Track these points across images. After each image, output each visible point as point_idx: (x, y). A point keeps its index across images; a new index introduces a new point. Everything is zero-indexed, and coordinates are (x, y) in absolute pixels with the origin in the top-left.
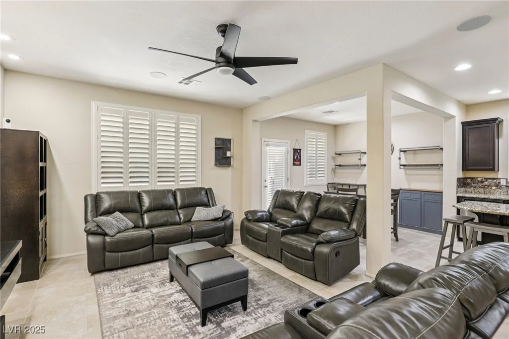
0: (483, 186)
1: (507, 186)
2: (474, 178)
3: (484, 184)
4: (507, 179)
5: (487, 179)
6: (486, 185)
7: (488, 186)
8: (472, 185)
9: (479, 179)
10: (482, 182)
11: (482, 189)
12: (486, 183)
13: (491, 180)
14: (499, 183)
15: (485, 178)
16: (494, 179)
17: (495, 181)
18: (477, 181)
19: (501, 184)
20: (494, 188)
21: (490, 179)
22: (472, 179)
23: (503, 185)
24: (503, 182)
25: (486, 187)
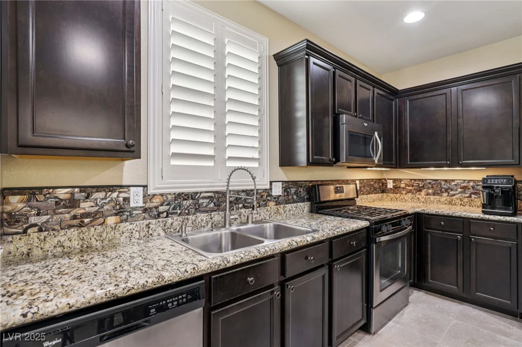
0: (75, 217)
1: (145, 210)
2: (40, 189)
3: (79, 211)
4: (145, 187)
5: (88, 191)
6: (87, 215)
7: (93, 216)
8: (33, 220)
9: (62, 194)
10: (73, 203)
11: (73, 232)
12: (86, 206)
13: (101, 195)
14: (126, 200)
15: (83, 189)
16: (111, 188)
17: (115, 195)
18: (52, 202)
19: (132, 205)
20: (111, 220)
21: (99, 188)
22: (31, 192)
23: (135, 209)
24: (136, 199)
25: (86, 220)
